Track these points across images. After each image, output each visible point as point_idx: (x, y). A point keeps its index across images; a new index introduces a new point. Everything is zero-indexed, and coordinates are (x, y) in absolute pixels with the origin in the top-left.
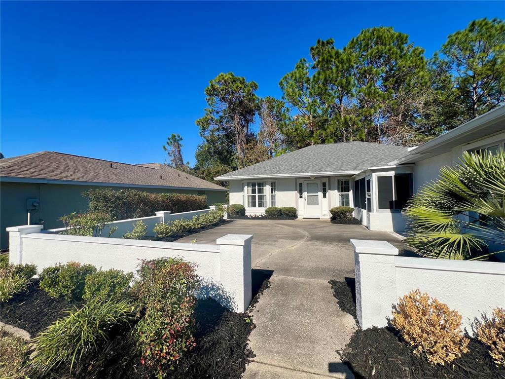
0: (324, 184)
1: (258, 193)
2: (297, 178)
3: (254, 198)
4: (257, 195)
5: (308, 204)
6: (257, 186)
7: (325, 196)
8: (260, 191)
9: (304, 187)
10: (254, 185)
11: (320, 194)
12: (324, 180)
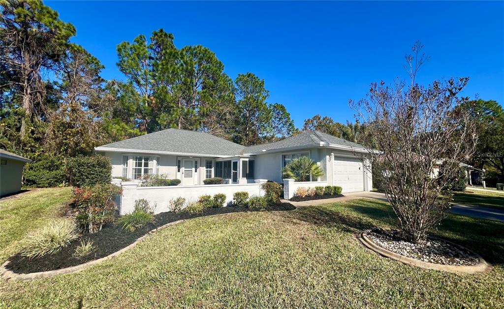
0: (196, 162)
1: (144, 166)
2: (178, 156)
3: (140, 171)
4: (143, 168)
5: (185, 177)
6: (143, 160)
7: (196, 171)
8: (146, 165)
9: (182, 164)
10: (140, 159)
11: (194, 169)
12: (196, 160)
